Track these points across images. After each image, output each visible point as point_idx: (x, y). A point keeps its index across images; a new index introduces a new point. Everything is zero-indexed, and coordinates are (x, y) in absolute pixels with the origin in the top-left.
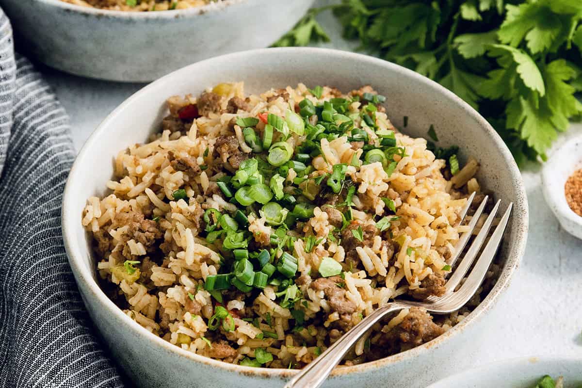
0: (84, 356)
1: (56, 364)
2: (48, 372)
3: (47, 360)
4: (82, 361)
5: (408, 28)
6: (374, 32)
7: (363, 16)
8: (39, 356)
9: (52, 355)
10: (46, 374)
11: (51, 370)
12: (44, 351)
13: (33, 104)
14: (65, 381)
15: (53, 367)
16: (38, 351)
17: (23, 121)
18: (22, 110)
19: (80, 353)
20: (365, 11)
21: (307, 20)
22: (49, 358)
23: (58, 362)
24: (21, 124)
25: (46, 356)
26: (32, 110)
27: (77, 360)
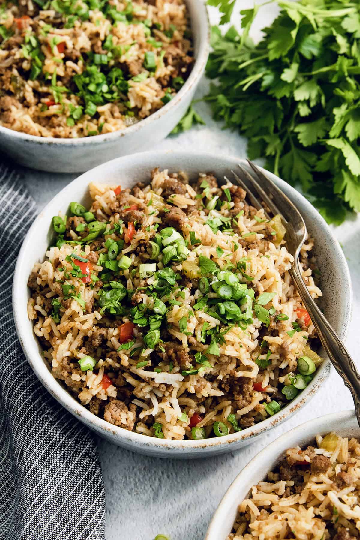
0: (64, 438)
1: (45, 449)
2: (40, 456)
3: (39, 446)
4: (63, 443)
5: (259, 117)
6: (235, 118)
7: (227, 107)
8: (32, 442)
9: (42, 441)
10: (39, 458)
11: (42, 454)
12: (36, 437)
13: (12, 211)
14: (53, 465)
15: (43, 452)
16: (31, 437)
17: (6, 229)
18: (4, 218)
19: (60, 437)
20: (228, 104)
21: (189, 110)
22: (40, 443)
23: (47, 448)
24: (5, 231)
25: (37, 442)
26: (11, 217)
27: (60, 443)
